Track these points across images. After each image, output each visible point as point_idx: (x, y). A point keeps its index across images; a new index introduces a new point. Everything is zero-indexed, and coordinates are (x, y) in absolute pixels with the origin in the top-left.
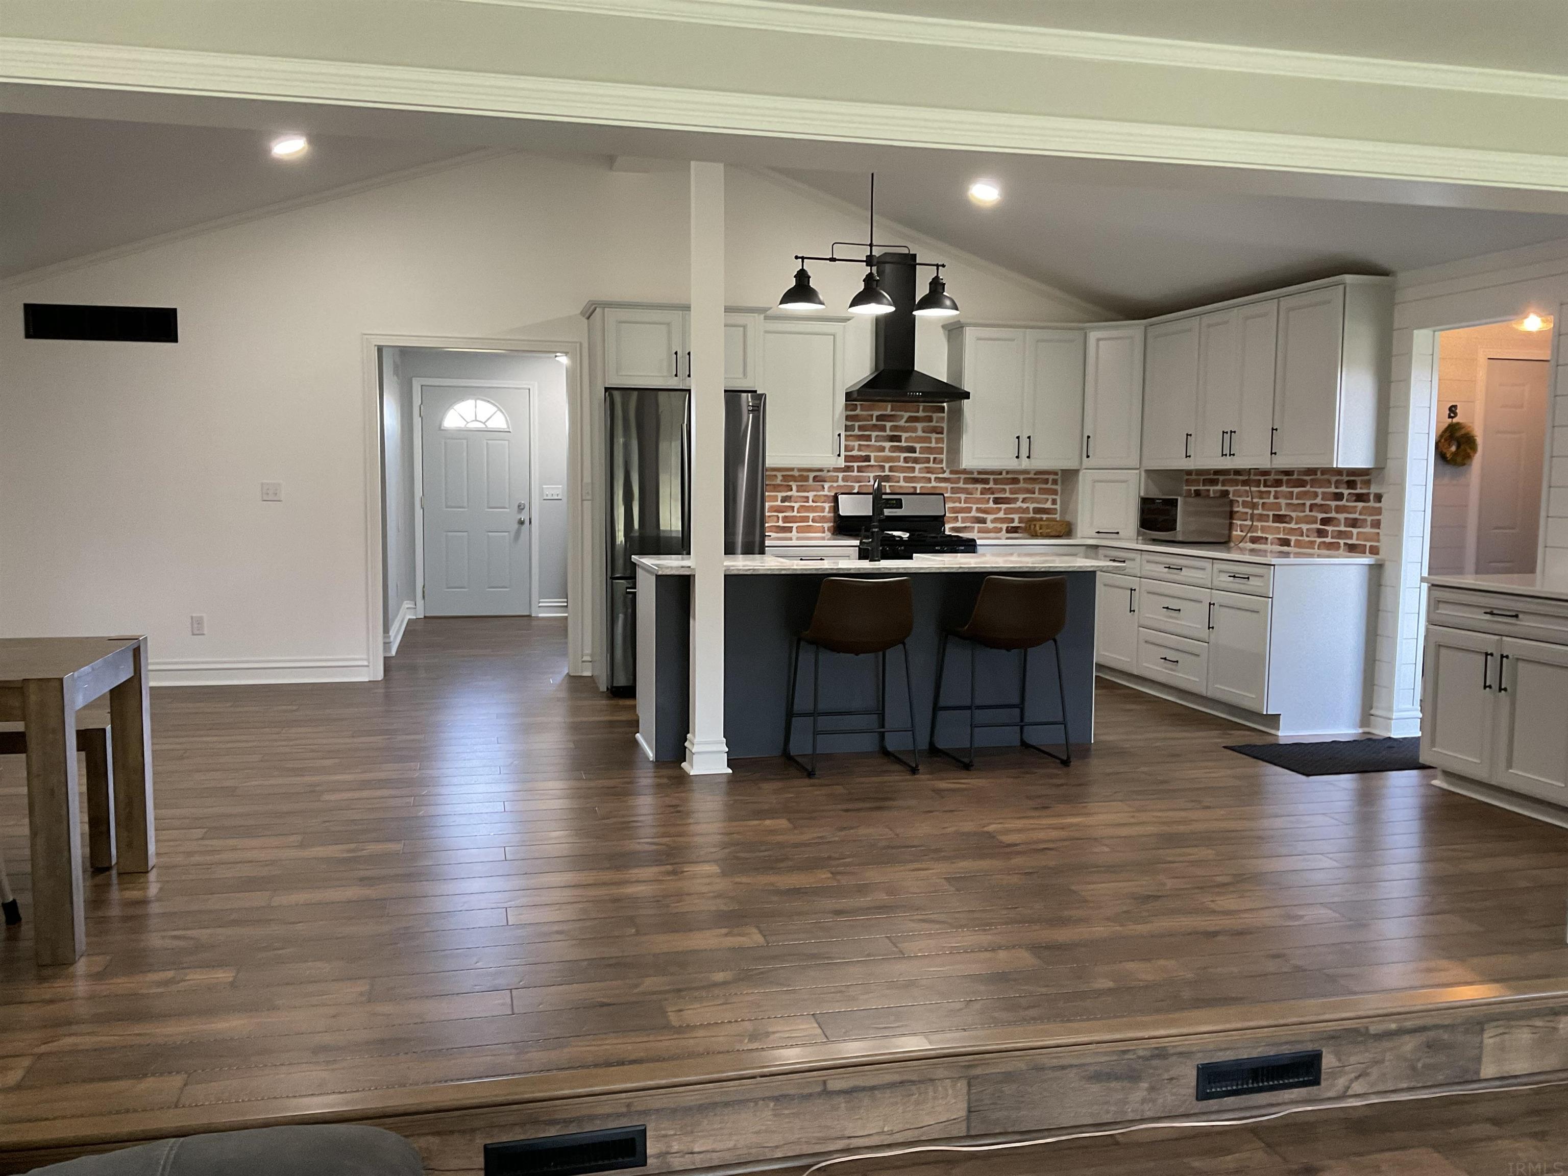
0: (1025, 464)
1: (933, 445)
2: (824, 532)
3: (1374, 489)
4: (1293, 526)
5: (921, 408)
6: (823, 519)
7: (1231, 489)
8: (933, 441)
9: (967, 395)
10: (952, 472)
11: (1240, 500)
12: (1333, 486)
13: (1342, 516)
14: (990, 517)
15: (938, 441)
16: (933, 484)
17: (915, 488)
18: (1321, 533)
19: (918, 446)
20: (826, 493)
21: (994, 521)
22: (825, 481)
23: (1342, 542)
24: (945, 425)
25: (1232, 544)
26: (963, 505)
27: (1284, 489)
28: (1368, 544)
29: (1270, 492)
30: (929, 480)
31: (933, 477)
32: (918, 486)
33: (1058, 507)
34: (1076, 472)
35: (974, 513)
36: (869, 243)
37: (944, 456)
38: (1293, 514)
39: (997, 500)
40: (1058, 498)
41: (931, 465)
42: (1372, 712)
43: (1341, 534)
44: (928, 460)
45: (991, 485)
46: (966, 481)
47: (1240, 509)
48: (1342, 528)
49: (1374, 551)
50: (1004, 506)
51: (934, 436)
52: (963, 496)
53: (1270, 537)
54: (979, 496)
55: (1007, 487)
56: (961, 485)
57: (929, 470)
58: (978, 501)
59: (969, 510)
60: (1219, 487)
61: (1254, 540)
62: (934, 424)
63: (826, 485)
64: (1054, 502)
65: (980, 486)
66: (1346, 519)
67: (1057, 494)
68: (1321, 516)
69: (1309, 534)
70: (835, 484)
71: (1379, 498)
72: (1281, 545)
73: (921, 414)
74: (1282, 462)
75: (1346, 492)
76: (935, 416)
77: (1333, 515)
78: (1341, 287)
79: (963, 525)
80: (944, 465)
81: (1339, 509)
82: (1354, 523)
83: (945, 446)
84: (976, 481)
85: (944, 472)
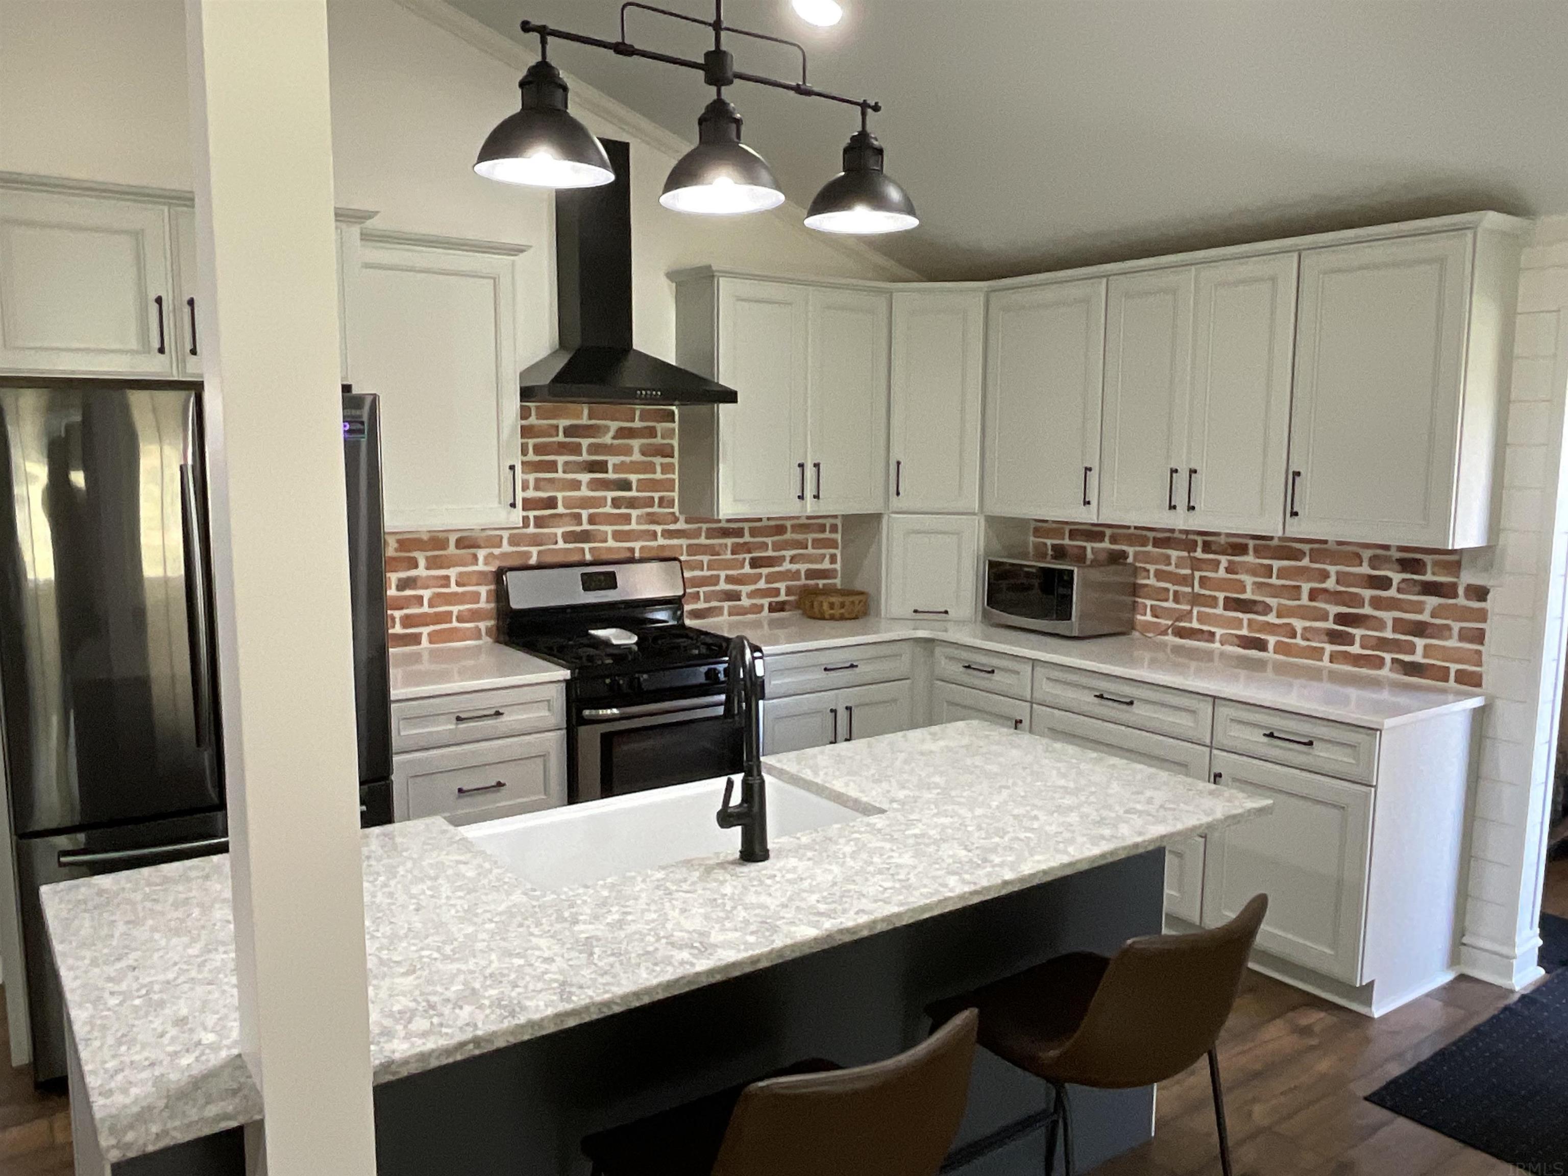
0: (810, 507)
1: (658, 476)
2: (479, 637)
3: (1467, 578)
4: (1271, 618)
5: (638, 413)
6: (475, 616)
7: (1131, 550)
8: (659, 469)
9: (730, 397)
10: (687, 522)
11: (1152, 568)
12: (1365, 564)
13: (1388, 616)
14: (745, 589)
15: (667, 468)
16: (661, 541)
17: (632, 550)
18: (1334, 637)
19: (633, 478)
20: (481, 567)
21: (751, 595)
22: (479, 547)
23: (1388, 657)
24: (675, 443)
25: (1136, 634)
26: (706, 573)
27: (1250, 558)
28: (1454, 667)
29: (1218, 563)
30: (654, 535)
31: (659, 529)
32: (637, 545)
33: (838, 566)
34: (878, 517)
35: (723, 586)
36: (712, 19)
37: (676, 495)
38: (1273, 602)
39: (755, 564)
40: (838, 552)
41: (656, 509)
42: (1465, 940)
43: (1383, 644)
44: (650, 502)
45: (747, 538)
46: (711, 534)
47: (1152, 581)
48: (1389, 634)
49: (1470, 680)
50: (765, 571)
51: (658, 460)
52: (705, 559)
53: (1219, 632)
54: (729, 556)
55: (769, 540)
56: (703, 540)
57: (652, 519)
58: (727, 565)
59: (715, 580)
60: (1106, 545)
61: (1181, 633)
62: (659, 440)
63: (481, 554)
64: (833, 559)
65: (729, 541)
66: (1395, 620)
67: (837, 548)
68: (1334, 610)
69: (1308, 635)
70: (497, 551)
71: (1480, 593)
72: (1244, 648)
73: (637, 424)
74: (1307, 529)
75: (1397, 577)
76: (660, 426)
77: (1367, 610)
78: (1469, 234)
79: (707, 605)
80: (676, 509)
81: (1377, 603)
82: (1420, 629)
83: (676, 477)
84: (725, 533)
85: (676, 520)
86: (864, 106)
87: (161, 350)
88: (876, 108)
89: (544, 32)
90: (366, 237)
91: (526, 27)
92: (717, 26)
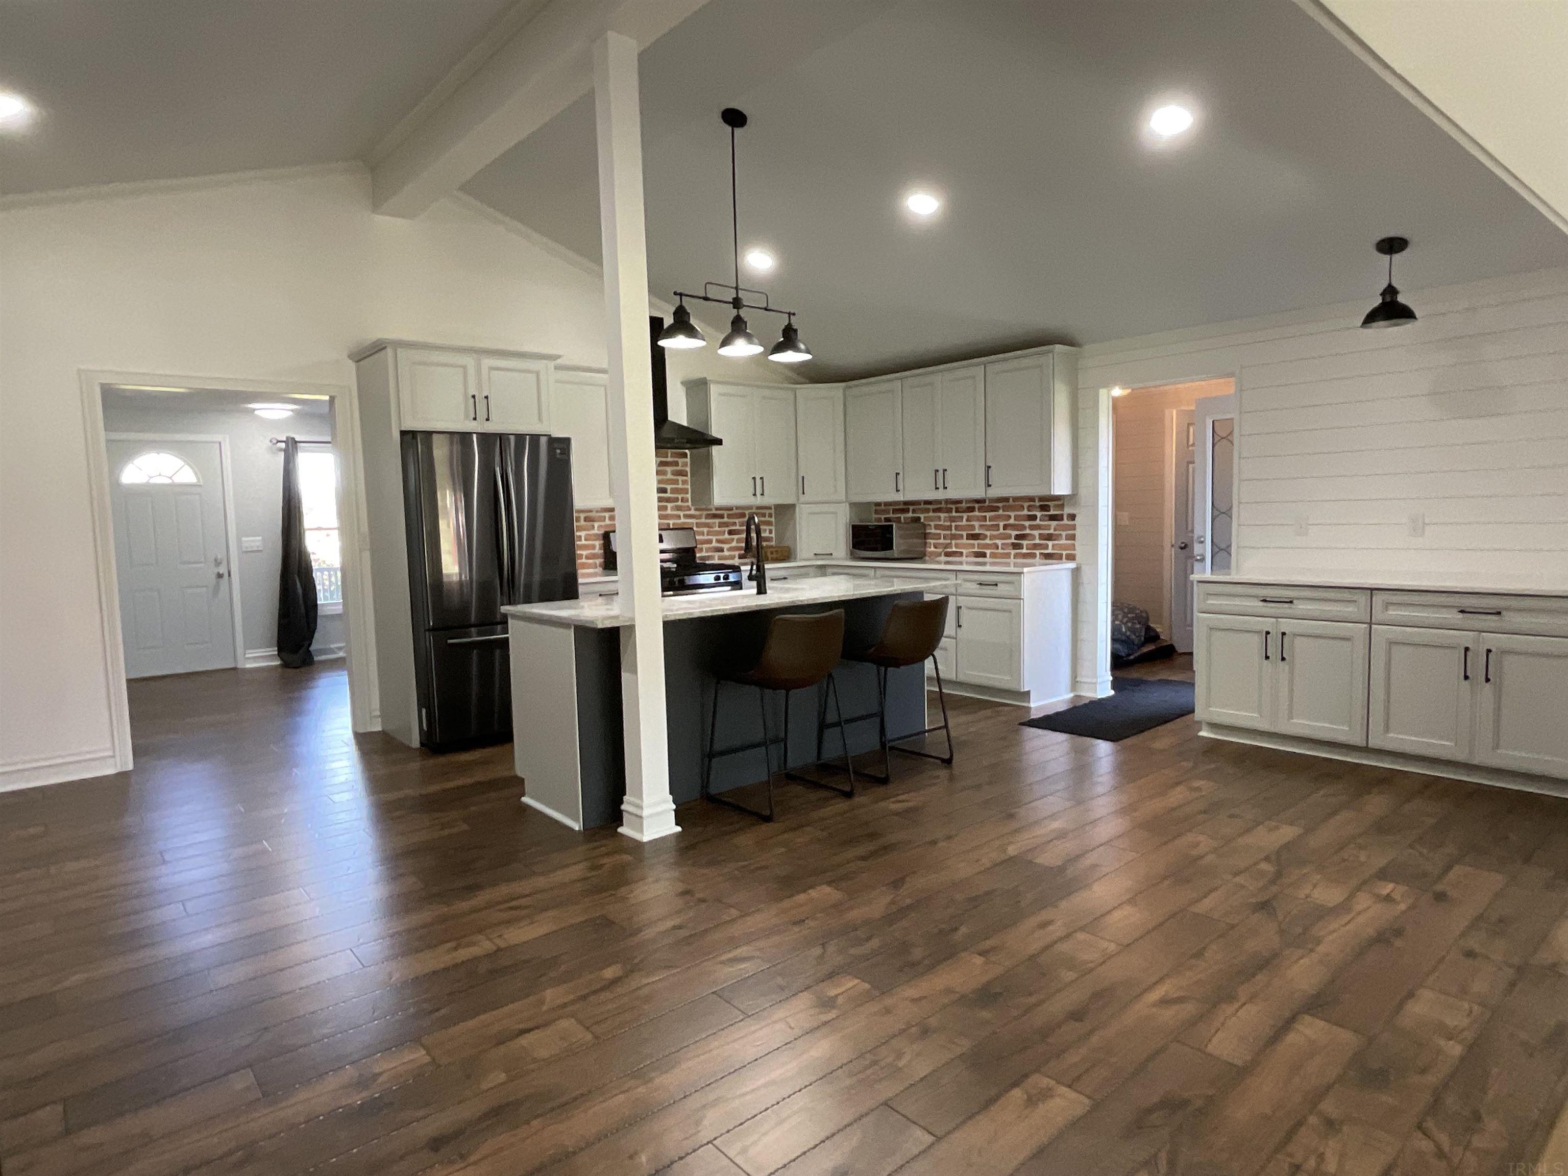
0: (759, 501)
1: (680, 486)
2: (596, 568)
3: (1067, 511)
4: (988, 541)
5: (669, 455)
6: (593, 556)
7: (922, 516)
8: (680, 482)
9: (719, 442)
10: (696, 510)
11: (932, 524)
12: (1026, 510)
13: (1036, 533)
14: (726, 546)
15: (684, 482)
16: (683, 520)
17: (669, 524)
18: (1016, 546)
19: (669, 487)
20: (596, 531)
21: (730, 549)
22: (593, 521)
23: (1037, 552)
24: (688, 469)
25: (927, 558)
26: (706, 537)
27: (977, 513)
28: (1064, 553)
29: (962, 517)
30: (679, 517)
31: (681, 514)
32: (671, 522)
33: (773, 535)
34: (792, 507)
35: (714, 544)
36: (735, 286)
37: (689, 496)
38: (988, 533)
39: (730, 533)
40: (773, 528)
41: (679, 503)
42: (1078, 679)
43: (1036, 546)
44: (676, 500)
45: (726, 520)
46: (708, 516)
47: (933, 531)
48: (1037, 541)
49: (1071, 558)
50: (736, 537)
51: (680, 478)
52: (705, 530)
53: (964, 551)
54: (717, 529)
55: (737, 521)
56: (703, 520)
57: (679, 508)
58: (718, 533)
59: (710, 542)
60: (910, 515)
61: (948, 554)
62: (679, 468)
63: (596, 525)
64: (771, 532)
65: (717, 521)
66: (1040, 534)
67: (772, 525)
68: (1014, 533)
69: (1004, 547)
70: (603, 524)
71: (1072, 517)
72: (976, 557)
73: (669, 459)
74: (995, 492)
75: (1039, 514)
76: (681, 461)
77: (1028, 531)
78: (1051, 355)
79: (707, 554)
80: (690, 503)
81: (1032, 528)
82: (1049, 537)
83: (689, 487)
84: (715, 516)
85: (690, 510)
86: (789, 314)
87: (475, 419)
88: (794, 314)
89: (681, 295)
90: (557, 368)
91: (675, 293)
92: (737, 288)
